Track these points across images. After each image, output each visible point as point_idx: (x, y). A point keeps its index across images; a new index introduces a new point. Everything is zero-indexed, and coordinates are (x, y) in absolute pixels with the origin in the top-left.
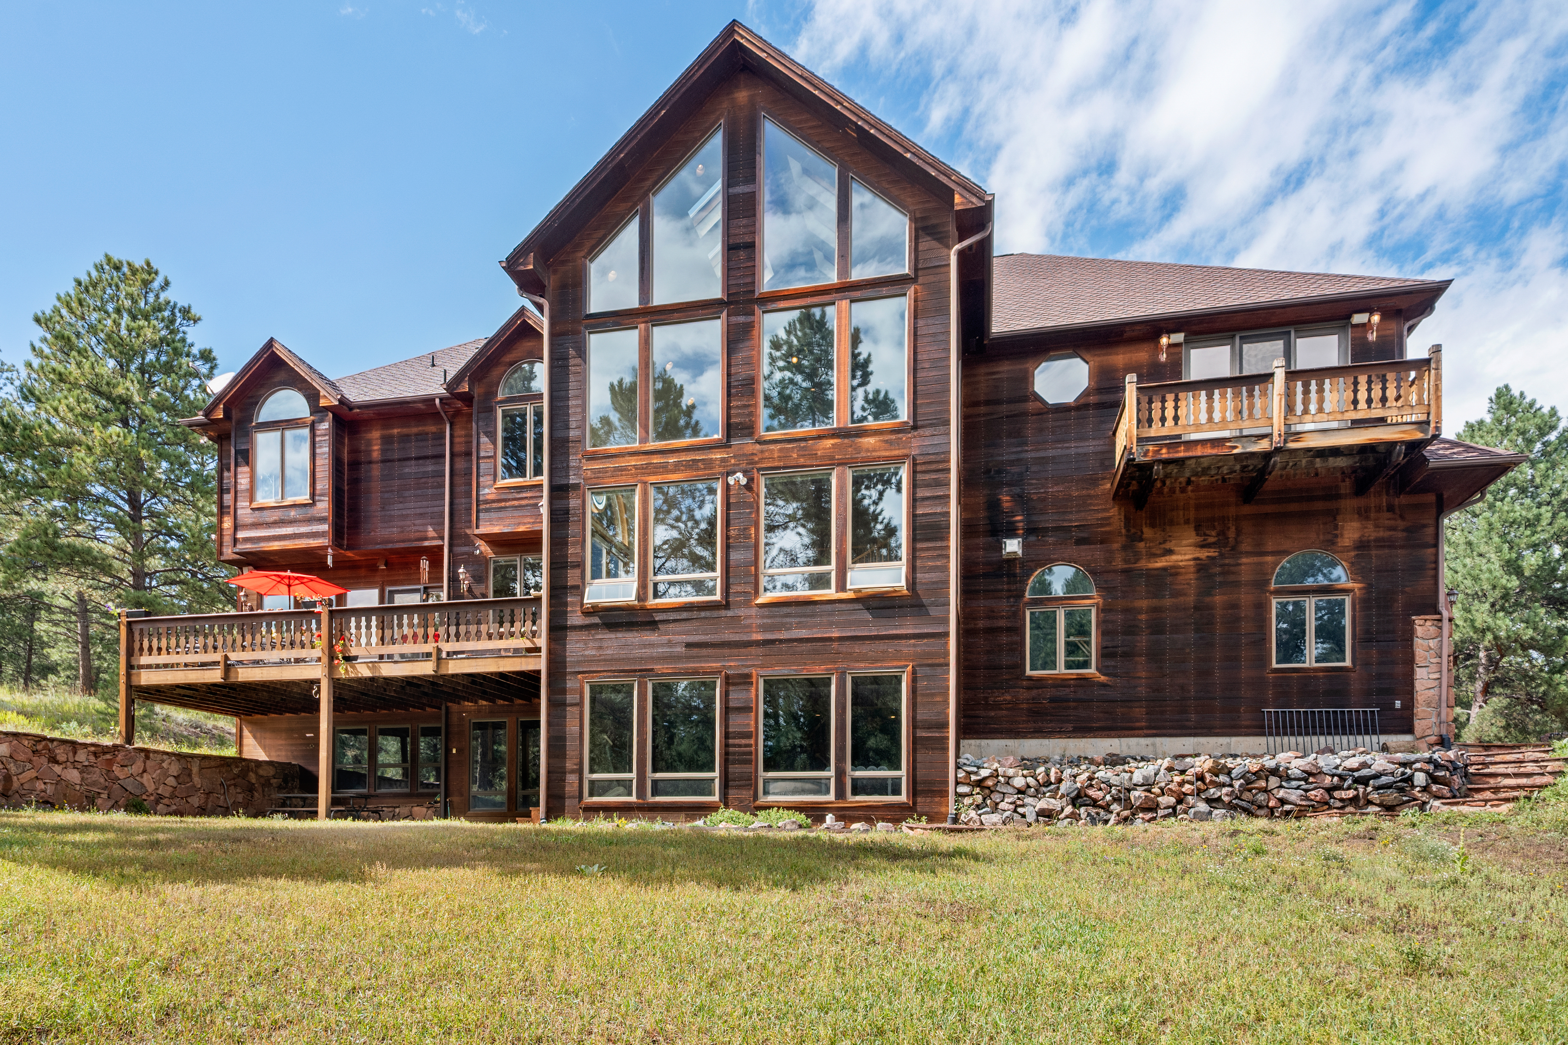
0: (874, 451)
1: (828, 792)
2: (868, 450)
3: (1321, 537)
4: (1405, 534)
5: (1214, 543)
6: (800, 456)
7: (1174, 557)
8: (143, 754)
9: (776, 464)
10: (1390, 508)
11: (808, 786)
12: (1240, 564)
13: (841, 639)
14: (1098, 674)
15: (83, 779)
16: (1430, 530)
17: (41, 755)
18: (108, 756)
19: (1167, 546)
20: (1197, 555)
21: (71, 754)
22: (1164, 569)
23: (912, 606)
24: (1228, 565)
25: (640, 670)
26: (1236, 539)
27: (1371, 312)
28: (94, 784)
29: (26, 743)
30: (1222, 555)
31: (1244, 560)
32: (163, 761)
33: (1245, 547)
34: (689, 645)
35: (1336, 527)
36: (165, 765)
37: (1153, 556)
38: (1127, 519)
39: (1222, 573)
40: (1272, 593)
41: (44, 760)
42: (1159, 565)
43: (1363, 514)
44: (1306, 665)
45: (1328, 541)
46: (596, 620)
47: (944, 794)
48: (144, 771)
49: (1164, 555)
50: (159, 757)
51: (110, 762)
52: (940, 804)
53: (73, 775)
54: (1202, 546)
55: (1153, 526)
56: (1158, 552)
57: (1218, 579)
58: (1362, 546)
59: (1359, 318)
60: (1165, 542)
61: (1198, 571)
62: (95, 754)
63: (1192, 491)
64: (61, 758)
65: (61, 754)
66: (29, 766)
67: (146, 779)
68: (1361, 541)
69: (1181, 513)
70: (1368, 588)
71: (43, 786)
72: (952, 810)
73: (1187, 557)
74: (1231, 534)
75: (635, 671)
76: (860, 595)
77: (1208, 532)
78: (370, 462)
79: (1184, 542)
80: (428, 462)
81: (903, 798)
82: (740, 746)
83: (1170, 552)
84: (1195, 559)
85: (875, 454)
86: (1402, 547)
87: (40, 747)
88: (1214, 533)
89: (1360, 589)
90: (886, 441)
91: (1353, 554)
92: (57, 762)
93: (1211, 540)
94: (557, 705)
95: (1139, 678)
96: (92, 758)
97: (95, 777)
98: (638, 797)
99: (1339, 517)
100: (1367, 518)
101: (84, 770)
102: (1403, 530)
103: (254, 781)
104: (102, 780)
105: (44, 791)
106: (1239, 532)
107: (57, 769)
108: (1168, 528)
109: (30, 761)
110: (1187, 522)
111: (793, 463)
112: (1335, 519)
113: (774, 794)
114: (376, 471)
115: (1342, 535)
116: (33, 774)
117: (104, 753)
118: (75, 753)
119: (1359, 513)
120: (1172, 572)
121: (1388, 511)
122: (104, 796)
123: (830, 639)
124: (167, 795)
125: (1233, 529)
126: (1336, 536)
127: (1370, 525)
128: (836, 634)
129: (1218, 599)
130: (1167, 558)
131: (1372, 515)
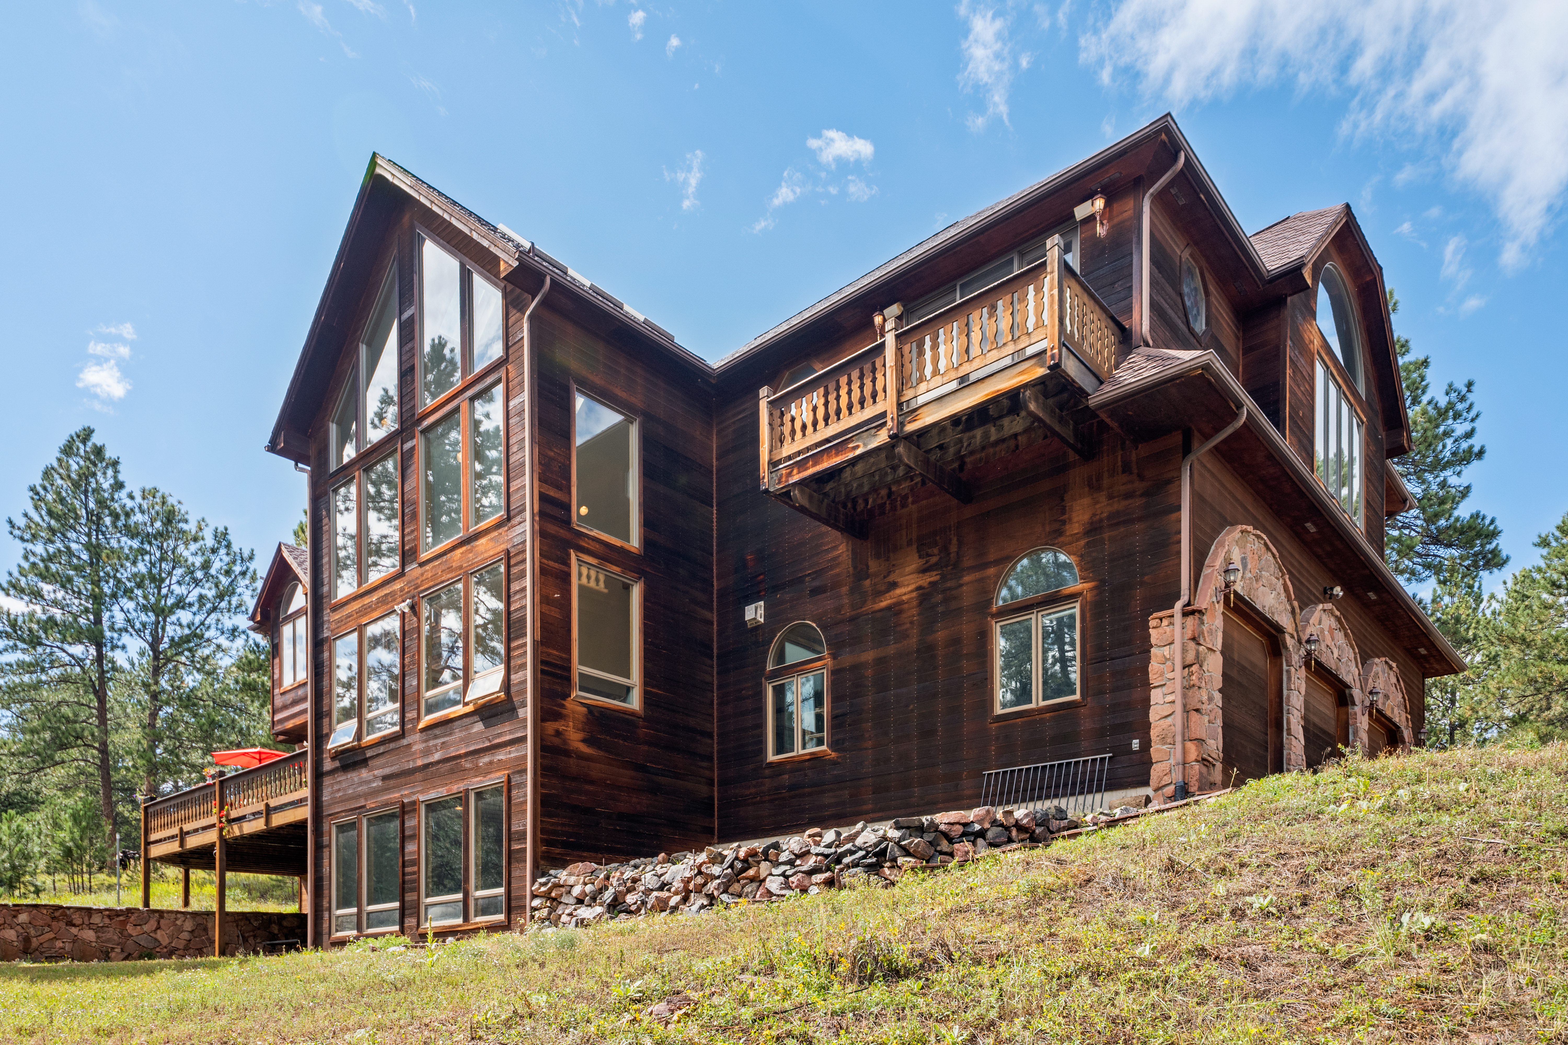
0: (486, 552)
1: (460, 915)
3: (1048, 529)
4: (1144, 500)
5: (936, 564)
6: (443, 572)
7: (898, 591)
8: (157, 915)
9: (429, 585)
10: (1126, 469)
11: (450, 910)
12: (961, 585)
13: (466, 755)
14: (829, 752)
15: (98, 937)
16: (1175, 486)
17: (58, 920)
18: (121, 918)
19: (891, 578)
20: (920, 583)
21: (86, 918)
22: (889, 608)
23: (508, 711)
24: (950, 589)
25: (359, 808)
26: (957, 553)
28: (108, 940)
29: (45, 912)
30: (943, 578)
31: (966, 579)
32: (176, 919)
33: (967, 562)
35: (1063, 511)
36: (178, 923)
37: (879, 594)
38: (854, 552)
39: (946, 601)
40: (994, 616)
41: (62, 924)
42: (884, 604)
43: (1094, 486)
44: (1033, 706)
45: (1055, 531)
46: (336, 763)
47: (524, 909)
48: (158, 928)
49: (888, 590)
50: (173, 916)
51: (124, 923)
53: (89, 935)
54: (924, 571)
55: (878, 556)
56: (883, 588)
57: (940, 609)
58: (1093, 529)
60: (889, 573)
61: (920, 604)
62: (109, 917)
63: (913, 503)
64: (78, 921)
65: (77, 919)
66: (47, 929)
67: (159, 935)
68: (1092, 523)
69: (904, 532)
70: (1100, 586)
71: (61, 945)
72: (528, 926)
73: (910, 588)
74: (953, 549)
75: (357, 808)
76: (477, 706)
77: (930, 551)
79: (908, 569)
81: (503, 916)
82: (411, 874)
83: (894, 585)
84: (919, 588)
85: (486, 555)
86: (1140, 519)
87: (57, 914)
88: (936, 551)
89: (1091, 589)
90: (493, 540)
91: (1082, 543)
92: (74, 925)
93: (934, 560)
94: (319, 847)
95: (866, 749)
96: (107, 921)
97: (109, 936)
98: (358, 930)
99: (1067, 497)
100: (1099, 489)
101: (98, 930)
102: (1141, 495)
103: (276, 932)
104: (116, 938)
105: (63, 948)
106: (960, 544)
107: (74, 930)
108: (891, 555)
109: (49, 926)
110: (910, 543)
111: (438, 581)
112: (1063, 500)
113: (430, 921)
115: (1070, 519)
116: (51, 935)
117: (118, 916)
118: (90, 917)
119: (1090, 486)
120: (896, 609)
121: (1124, 472)
122: (118, 950)
123: (460, 756)
124: (181, 947)
125: (955, 541)
126: (1064, 523)
127: (1102, 497)
128: (463, 751)
129: (941, 635)
130: (891, 593)
131: (1106, 482)
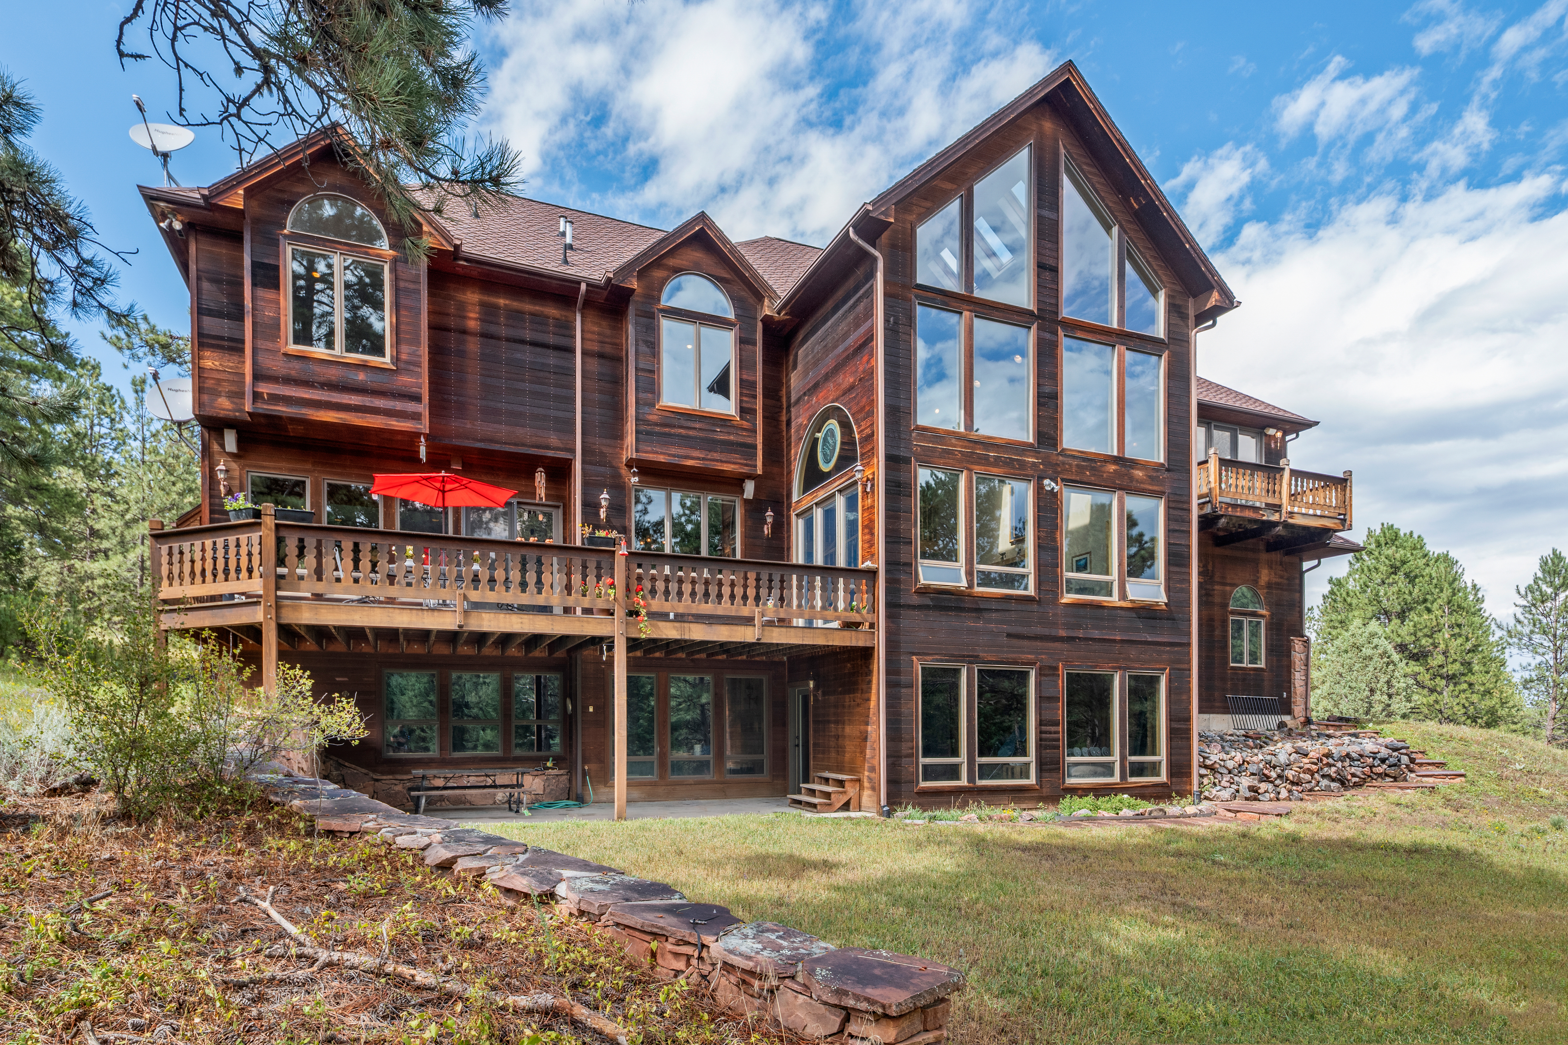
0: (1142, 483)
1: (1112, 774)
2: (1137, 481)
3: (1252, 577)
4: (1287, 582)
6: (1092, 475)
9: (1073, 478)
10: (1281, 563)
11: (1100, 769)
12: (1215, 590)
13: (1122, 641)
16: (1297, 581)
23: (1168, 619)
24: (1209, 589)
25: (968, 656)
26: (1212, 571)
27: (1278, 429)
31: (1216, 587)
33: (1216, 578)
34: (1009, 635)
35: (1258, 571)
40: (1230, 612)
43: (1270, 565)
44: (1244, 665)
45: (1255, 580)
46: (929, 602)
47: (1189, 775)
52: (1186, 783)
59: (1271, 431)
68: (1269, 583)
70: (1272, 615)
72: (1195, 788)
74: (1210, 567)
75: (964, 656)
76: (1135, 605)
78: (464, 332)
80: (550, 352)
81: (1163, 778)
82: (1050, 733)
85: (1142, 486)
86: (1286, 590)
89: (1268, 616)
90: (1150, 477)
91: (1266, 591)
94: (893, 686)
98: (969, 781)
100: (1272, 568)
102: (1286, 579)
106: (1214, 566)
111: (1085, 480)
112: (1258, 566)
113: (1075, 776)
114: (473, 346)
115: (1261, 577)
119: (1268, 564)
121: (1280, 565)
123: (1114, 641)
125: (1211, 564)
126: (1258, 578)
127: (1273, 573)
128: (1118, 638)
131: (1274, 566)
